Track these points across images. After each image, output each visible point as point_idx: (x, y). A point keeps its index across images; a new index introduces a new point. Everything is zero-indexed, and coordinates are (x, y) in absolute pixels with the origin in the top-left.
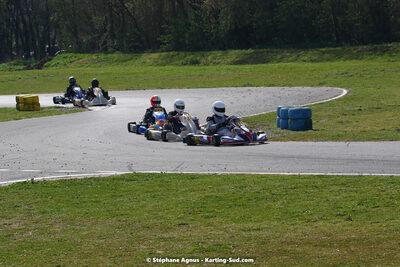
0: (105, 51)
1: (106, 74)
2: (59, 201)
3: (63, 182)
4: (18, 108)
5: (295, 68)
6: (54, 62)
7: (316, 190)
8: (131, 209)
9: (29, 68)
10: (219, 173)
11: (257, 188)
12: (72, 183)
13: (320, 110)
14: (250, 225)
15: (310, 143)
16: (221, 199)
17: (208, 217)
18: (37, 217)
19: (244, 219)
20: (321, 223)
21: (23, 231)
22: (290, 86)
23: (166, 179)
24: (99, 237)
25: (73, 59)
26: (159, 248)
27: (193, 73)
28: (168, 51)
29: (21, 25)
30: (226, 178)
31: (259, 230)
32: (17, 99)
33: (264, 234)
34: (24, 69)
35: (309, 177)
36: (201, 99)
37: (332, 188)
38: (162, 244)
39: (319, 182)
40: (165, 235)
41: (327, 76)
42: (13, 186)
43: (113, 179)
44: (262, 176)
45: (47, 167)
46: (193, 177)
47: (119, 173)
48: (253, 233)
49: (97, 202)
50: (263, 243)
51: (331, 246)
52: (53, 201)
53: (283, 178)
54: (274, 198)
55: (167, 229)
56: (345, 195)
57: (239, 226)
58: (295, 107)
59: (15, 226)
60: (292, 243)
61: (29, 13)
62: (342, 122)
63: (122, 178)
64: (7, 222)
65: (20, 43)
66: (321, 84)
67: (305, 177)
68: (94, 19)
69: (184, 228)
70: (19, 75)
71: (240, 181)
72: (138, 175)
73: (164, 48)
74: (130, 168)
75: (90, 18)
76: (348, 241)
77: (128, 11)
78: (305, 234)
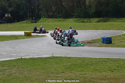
0: (56, 18)
1: (55, 25)
2: (28, 65)
3: (30, 59)
4: (25, 35)
5: (113, 24)
6: (40, 21)
8: (49, 67)
9: (32, 23)
10: (78, 57)
11: (88, 62)
12: (33, 59)
13: (116, 37)
14: (83, 73)
15: (110, 48)
16: (76, 65)
17: (71, 70)
18: (20, 69)
19: (82, 71)
20: (104, 73)
21: (15, 73)
22: (109, 30)
23: (62, 58)
24: (37, 76)
25: (46, 20)
27: (82, 25)
28: (75, 18)
29: (31, 9)
30: (80, 58)
31: (85, 74)
32: (25, 33)
33: (86, 76)
34: (31, 23)
35: (104, 59)
36: (81, 33)
37: (110, 62)
38: (55, 78)
39: (107, 60)
40: (57, 75)
41: (122, 27)
42: (15, 60)
43: (46, 58)
44: (90, 58)
45: (28, 54)
46: (70, 58)
47: (48, 56)
48: (83, 75)
49: (39, 65)
50: (85, 78)
51: (105, 80)
52: (26, 64)
53: (96, 59)
54: (92, 65)
55: (58, 74)
57: (80, 73)
58: (107, 37)
59: (13, 72)
60: (94, 78)
61: (33, 6)
62: (121, 41)
63: (49, 58)
64: (11, 70)
65: (30, 15)
66: (119, 29)
67: (103, 59)
68: (53, 8)
69: (63, 73)
70: (28, 25)
71: (83, 59)
72: (53, 57)
73: (74, 17)
74: (52, 55)
75: (52, 8)
76: (110, 78)
77: (63, 6)
78: (98, 76)
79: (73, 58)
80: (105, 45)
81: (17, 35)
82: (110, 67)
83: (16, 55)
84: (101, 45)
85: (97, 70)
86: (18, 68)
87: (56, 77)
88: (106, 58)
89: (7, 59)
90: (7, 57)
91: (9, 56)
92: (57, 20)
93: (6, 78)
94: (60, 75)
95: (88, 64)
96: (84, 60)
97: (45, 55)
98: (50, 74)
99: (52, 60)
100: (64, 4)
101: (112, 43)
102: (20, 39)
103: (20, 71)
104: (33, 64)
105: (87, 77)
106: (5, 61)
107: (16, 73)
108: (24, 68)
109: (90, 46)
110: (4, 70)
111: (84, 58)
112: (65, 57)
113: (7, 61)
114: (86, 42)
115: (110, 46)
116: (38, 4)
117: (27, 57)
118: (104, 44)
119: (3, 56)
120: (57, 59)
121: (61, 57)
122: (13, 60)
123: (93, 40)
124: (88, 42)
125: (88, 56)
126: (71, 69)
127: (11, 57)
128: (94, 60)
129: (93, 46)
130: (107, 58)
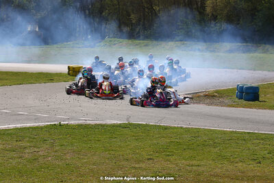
2: (74, 139)
3: (80, 126)
4: (69, 74)
5: (262, 58)
7: (244, 142)
8: (120, 147)
10: (185, 126)
11: (205, 138)
12: (86, 127)
13: (269, 88)
14: (194, 162)
15: (254, 110)
16: (180, 144)
17: (168, 155)
18: (57, 148)
19: (191, 158)
20: (240, 164)
21: (45, 157)
22: (255, 70)
23: (148, 128)
24: (94, 164)
25: (116, 42)
26: (130, 174)
30: (188, 130)
31: (198, 166)
32: (69, 68)
33: (201, 169)
35: (242, 133)
37: (255, 141)
38: (133, 171)
39: (247, 137)
40: (137, 166)
42: (47, 127)
43: (114, 126)
44: (211, 130)
45: (74, 115)
46: (166, 128)
47: (119, 122)
48: (194, 168)
49: (99, 141)
50: (199, 175)
52: (70, 138)
53: (224, 133)
54: (215, 145)
55: (138, 161)
56: (261, 146)
58: (249, 85)
59: (41, 153)
60: (217, 176)
61: (89, 10)
63: (120, 126)
64: (37, 150)
65: (81, 29)
67: (239, 133)
68: (132, 16)
69: (151, 162)
71: (196, 133)
72: (131, 124)
73: (178, 38)
74: (128, 119)
75: (130, 16)
76: (254, 177)
77: (155, 13)
78: (227, 171)
79: (175, 128)
80: (245, 102)
81: (50, 72)
82: (255, 153)
83: (49, 117)
84: (234, 102)
85: (224, 158)
86: (52, 145)
87: (135, 168)
88: (245, 133)
89: (28, 125)
90: (28, 120)
91: (34, 117)
92: (140, 43)
93: (26, 165)
94: (143, 165)
95: (206, 143)
96: (196, 135)
97: (111, 118)
98: (122, 163)
99: (126, 131)
100: (158, 9)
101: (260, 99)
102: (59, 81)
103: (56, 151)
104: (85, 139)
105: (203, 172)
106: (25, 128)
107: (47, 156)
108: (64, 145)
109: (211, 104)
110: (21, 147)
111: (198, 130)
112: (156, 126)
113: (29, 128)
114: (202, 94)
115: (256, 107)
116: (99, 7)
117: (72, 122)
118: (243, 100)
119: (19, 117)
120: (138, 129)
121: (147, 125)
122: (41, 128)
123: (217, 92)
124: (206, 95)
125: (206, 126)
126: (168, 153)
127: (37, 119)
128: (220, 136)
129: (217, 105)
130: (249, 133)
